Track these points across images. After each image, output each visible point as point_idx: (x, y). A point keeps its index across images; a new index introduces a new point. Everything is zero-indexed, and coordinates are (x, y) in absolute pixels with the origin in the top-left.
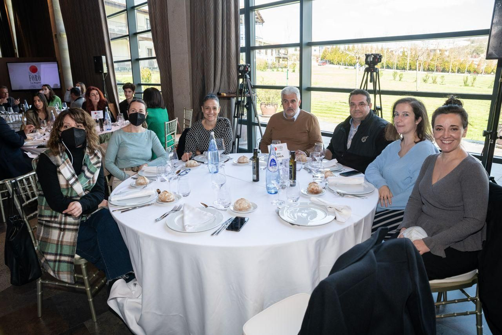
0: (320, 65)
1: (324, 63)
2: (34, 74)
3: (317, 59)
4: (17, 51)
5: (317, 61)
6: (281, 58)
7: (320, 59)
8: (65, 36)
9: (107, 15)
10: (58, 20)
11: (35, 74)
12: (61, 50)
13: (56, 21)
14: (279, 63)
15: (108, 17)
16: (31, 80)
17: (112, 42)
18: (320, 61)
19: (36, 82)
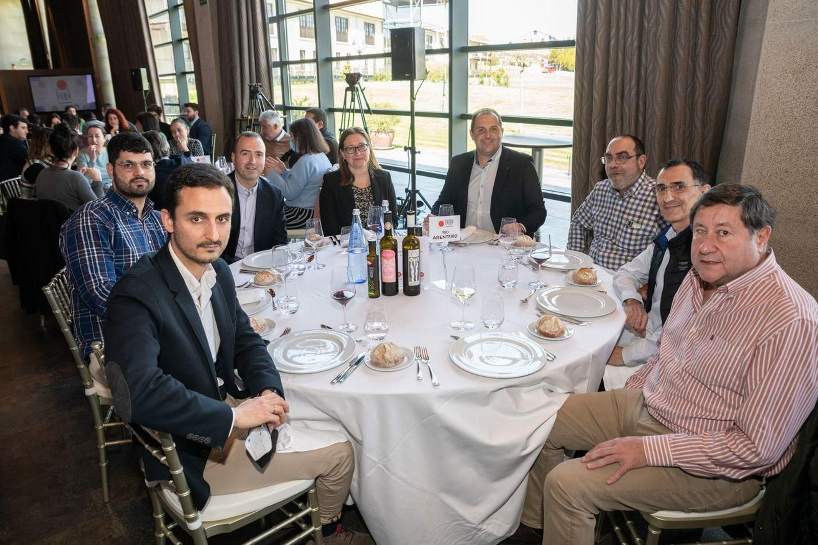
0: (545, 72)
1: (552, 69)
2: (62, 91)
3: (543, 63)
4: (49, 57)
5: (542, 65)
6: (479, 60)
7: (547, 61)
8: (103, 40)
9: (149, 14)
10: (94, 18)
11: (64, 91)
12: (99, 59)
13: (92, 20)
14: (476, 68)
15: (150, 17)
16: (59, 98)
17: (155, 50)
18: (546, 65)
19: (65, 101)
